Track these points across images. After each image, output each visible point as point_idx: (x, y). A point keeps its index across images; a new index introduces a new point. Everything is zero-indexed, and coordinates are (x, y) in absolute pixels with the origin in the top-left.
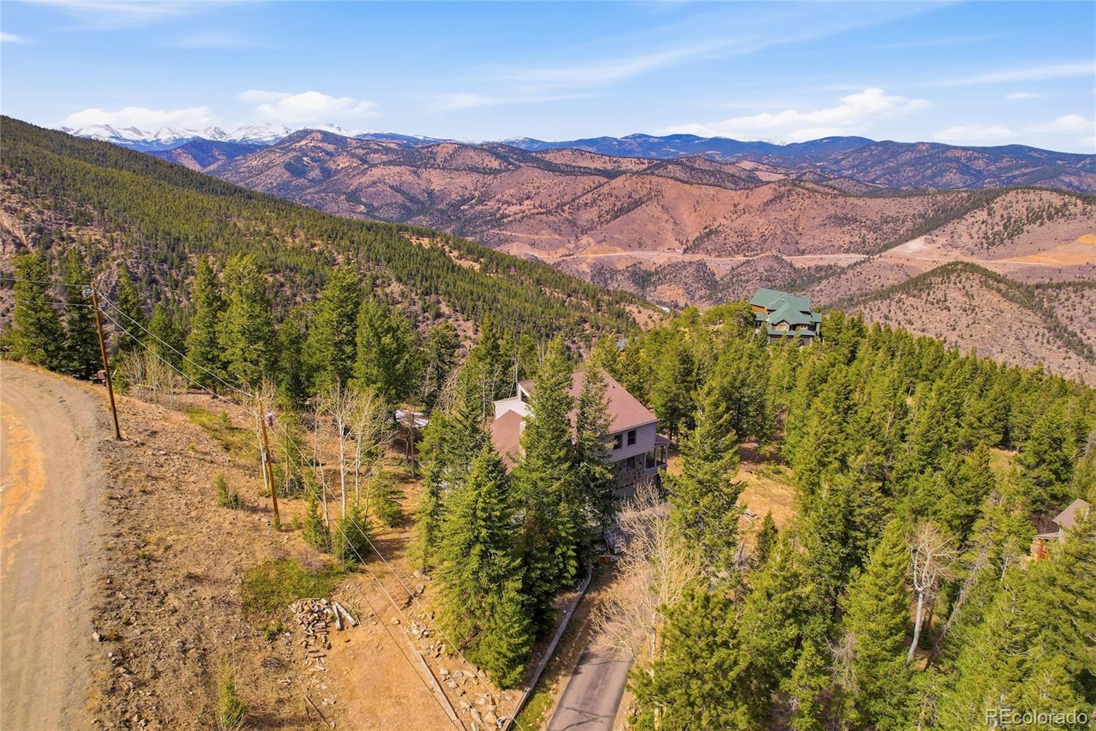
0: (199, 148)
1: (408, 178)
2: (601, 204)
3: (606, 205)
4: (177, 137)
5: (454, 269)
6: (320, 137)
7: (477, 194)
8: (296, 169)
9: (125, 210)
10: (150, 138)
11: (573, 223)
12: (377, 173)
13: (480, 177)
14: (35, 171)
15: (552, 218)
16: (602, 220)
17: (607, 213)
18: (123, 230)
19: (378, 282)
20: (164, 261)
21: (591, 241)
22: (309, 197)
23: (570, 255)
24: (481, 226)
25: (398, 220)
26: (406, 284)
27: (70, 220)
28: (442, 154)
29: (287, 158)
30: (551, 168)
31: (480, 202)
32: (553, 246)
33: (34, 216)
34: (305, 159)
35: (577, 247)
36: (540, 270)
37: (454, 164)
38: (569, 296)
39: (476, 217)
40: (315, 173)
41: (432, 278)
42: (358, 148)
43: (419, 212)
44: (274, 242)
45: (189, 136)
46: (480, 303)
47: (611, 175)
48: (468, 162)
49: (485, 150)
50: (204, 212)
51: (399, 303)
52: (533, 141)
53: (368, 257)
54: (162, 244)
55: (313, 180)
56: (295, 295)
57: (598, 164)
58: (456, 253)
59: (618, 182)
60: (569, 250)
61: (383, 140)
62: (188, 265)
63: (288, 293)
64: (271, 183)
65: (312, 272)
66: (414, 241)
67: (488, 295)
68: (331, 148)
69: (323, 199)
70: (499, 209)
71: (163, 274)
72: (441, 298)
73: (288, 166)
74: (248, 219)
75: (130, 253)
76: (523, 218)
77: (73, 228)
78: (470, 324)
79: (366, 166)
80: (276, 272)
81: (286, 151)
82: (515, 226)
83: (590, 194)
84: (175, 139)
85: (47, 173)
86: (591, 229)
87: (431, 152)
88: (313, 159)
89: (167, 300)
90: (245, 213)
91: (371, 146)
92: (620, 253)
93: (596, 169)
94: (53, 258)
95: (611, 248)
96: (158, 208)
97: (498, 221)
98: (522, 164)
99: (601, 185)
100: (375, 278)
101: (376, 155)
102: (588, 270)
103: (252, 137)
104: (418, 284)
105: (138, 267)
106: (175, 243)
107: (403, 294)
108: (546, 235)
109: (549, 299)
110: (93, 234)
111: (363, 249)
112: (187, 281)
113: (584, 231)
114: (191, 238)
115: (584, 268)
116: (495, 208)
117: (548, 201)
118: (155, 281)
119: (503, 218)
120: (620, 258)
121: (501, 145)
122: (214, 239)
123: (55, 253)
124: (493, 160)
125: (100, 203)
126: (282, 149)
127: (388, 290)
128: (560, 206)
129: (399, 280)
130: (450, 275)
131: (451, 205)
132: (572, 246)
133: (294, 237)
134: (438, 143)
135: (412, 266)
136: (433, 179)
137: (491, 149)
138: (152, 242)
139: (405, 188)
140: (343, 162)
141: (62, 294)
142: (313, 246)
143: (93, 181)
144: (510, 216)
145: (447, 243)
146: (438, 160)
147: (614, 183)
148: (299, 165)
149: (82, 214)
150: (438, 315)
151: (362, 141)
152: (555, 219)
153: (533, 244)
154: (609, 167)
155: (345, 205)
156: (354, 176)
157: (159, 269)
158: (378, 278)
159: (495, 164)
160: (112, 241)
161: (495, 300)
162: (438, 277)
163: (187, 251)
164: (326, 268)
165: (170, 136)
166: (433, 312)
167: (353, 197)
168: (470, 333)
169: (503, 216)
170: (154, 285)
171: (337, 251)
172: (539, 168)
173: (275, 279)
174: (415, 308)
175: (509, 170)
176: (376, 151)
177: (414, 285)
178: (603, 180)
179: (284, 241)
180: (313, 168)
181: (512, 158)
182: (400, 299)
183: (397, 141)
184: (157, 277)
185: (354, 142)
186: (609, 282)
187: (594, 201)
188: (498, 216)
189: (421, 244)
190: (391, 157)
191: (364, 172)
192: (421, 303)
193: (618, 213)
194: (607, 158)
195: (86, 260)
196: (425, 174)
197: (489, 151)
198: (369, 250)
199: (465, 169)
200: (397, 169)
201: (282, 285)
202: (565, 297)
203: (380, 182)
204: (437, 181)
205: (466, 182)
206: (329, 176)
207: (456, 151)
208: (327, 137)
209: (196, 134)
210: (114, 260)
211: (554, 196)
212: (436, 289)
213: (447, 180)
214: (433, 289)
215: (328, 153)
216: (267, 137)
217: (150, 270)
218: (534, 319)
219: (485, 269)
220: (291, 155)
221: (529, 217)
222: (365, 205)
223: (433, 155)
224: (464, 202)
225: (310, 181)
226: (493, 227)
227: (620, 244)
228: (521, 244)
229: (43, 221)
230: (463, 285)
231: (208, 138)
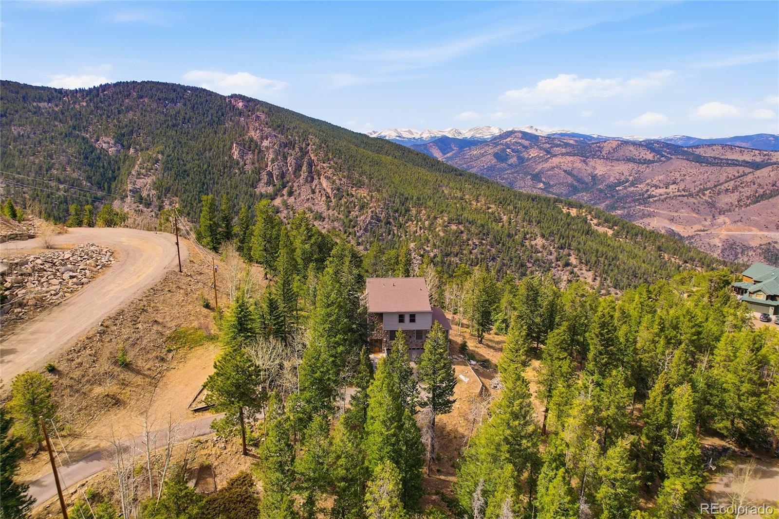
0: (443, 143)
1: (579, 164)
2: (742, 190)
3: (747, 191)
4: (433, 136)
5: (589, 232)
6: (520, 135)
7: (631, 178)
8: (501, 157)
9: (382, 179)
10: (417, 136)
11: (712, 205)
12: (555, 161)
13: (635, 166)
14: (342, 157)
15: (692, 200)
16: (742, 203)
17: (748, 198)
18: (378, 191)
19: (528, 236)
20: (397, 211)
21: (727, 220)
22: (506, 176)
23: (704, 231)
24: (630, 203)
25: (566, 195)
26: (547, 240)
27: (353, 184)
28: (607, 148)
29: (496, 150)
30: (700, 160)
31: (633, 184)
32: (688, 222)
33: (337, 181)
34: (508, 150)
35: (712, 225)
36: (663, 240)
37: (616, 155)
38: (686, 262)
39: (627, 196)
40: (513, 160)
41: (568, 237)
42: (546, 143)
43: (583, 190)
44: (464, 204)
45: (439, 135)
46: (602, 260)
47: (756, 166)
48: (627, 154)
49: (642, 145)
50: (426, 182)
51: (540, 252)
52: (689, 138)
53: (524, 218)
54: (397, 200)
55: (511, 165)
56: (469, 240)
57: (748, 157)
58: (595, 221)
59: (765, 172)
60: (705, 226)
61: (566, 138)
62: (410, 214)
63: (464, 238)
64: (483, 166)
65: (483, 226)
66: (565, 210)
67: (611, 254)
68: (526, 143)
69: (515, 177)
70: (648, 191)
71: (395, 219)
72: (572, 252)
73: (496, 155)
74: (452, 188)
75: (379, 205)
76: (666, 199)
77: (354, 189)
78: (591, 274)
79: (549, 156)
80: (460, 223)
81: (496, 145)
82: (657, 204)
83: (732, 182)
84: (432, 138)
85: (348, 157)
86: (730, 211)
87: (599, 147)
88: (513, 151)
89: (394, 235)
90: (451, 185)
91: (555, 142)
92: (755, 232)
93: (744, 161)
94: (341, 205)
95: (746, 227)
96: (401, 179)
97: (644, 199)
98: (673, 157)
99: (745, 174)
100: (526, 234)
101: (558, 149)
102: (720, 245)
103: (478, 136)
104: (556, 241)
105: (382, 214)
106: (405, 201)
107: (543, 247)
108: (684, 213)
109: (666, 263)
110: (363, 193)
111: (522, 213)
112: (407, 225)
113: (722, 212)
114: (415, 198)
115: (717, 242)
116: (644, 190)
117: (692, 186)
118: (390, 223)
119: (649, 198)
120: (753, 237)
121: (657, 142)
122: (428, 200)
123: (343, 203)
124: (648, 153)
125: (370, 175)
126: (494, 143)
127: (533, 243)
128: (702, 191)
129: (543, 236)
130: (584, 237)
131: (609, 186)
132: (708, 223)
133: (478, 202)
134: (606, 140)
135: (554, 228)
136: (597, 166)
137: (649, 145)
138: (392, 200)
139: (575, 172)
140: (533, 153)
141: (342, 226)
142: (489, 208)
143: (370, 162)
144: (655, 196)
145: (590, 213)
146: (604, 153)
147: (758, 173)
148: (504, 155)
149: (360, 181)
150: (567, 264)
151: (550, 138)
152: (695, 201)
153: (672, 220)
154: (758, 159)
155: (529, 182)
156: (540, 162)
157: (393, 216)
158: (528, 233)
159: (650, 156)
160: (372, 197)
161: (615, 258)
162: (574, 237)
163: (410, 206)
164: (494, 223)
165: (428, 135)
166: (564, 262)
167: (536, 177)
168: (589, 280)
169: (650, 197)
170: (388, 225)
171: (503, 213)
172: (688, 160)
173: (458, 228)
174: (551, 257)
175: (661, 161)
176: (558, 146)
177: (553, 241)
178: (747, 170)
179: (470, 204)
180: (512, 157)
181: (665, 152)
182: (541, 250)
183: (576, 139)
184: (391, 220)
185: (543, 139)
186: (740, 255)
187: (735, 188)
188: (646, 196)
189: (569, 213)
190: (569, 150)
191: (547, 160)
192: (555, 254)
193: (757, 199)
194: (757, 152)
195: (357, 207)
196: (592, 162)
197: (646, 146)
198: (525, 214)
199: (624, 160)
200: (571, 158)
201: (462, 232)
202: (681, 263)
203: (557, 168)
204: (600, 168)
205: (622, 169)
206: (523, 162)
207: (619, 146)
208: (525, 135)
209: (444, 134)
210: (370, 209)
211: (698, 183)
212: (570, 245)
213: (609, 167)
214: (567, 245)
215: (524, 147)
216: (488, 136)
217: (388, 216)
218: (645, 276)
219: (616, 235)
220: (499, 147)
221: (671, 198)
222: (544, 183)
223: (600, 149)
224: (620, 183)
225: (509, 165)
226: (640, 204)
227: (757, 225)
228: (661, 219)
229: (341, 184)
230: (592, 244)
231: (451, 136)
